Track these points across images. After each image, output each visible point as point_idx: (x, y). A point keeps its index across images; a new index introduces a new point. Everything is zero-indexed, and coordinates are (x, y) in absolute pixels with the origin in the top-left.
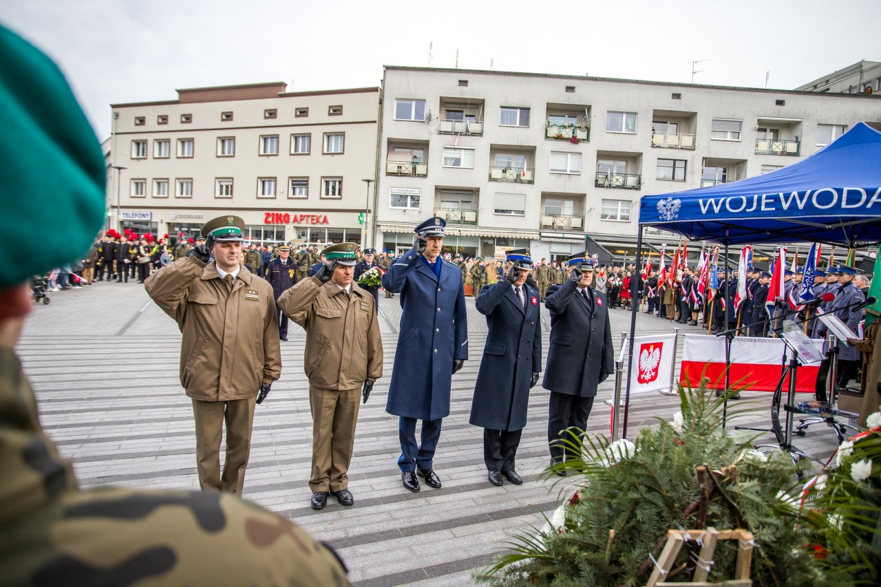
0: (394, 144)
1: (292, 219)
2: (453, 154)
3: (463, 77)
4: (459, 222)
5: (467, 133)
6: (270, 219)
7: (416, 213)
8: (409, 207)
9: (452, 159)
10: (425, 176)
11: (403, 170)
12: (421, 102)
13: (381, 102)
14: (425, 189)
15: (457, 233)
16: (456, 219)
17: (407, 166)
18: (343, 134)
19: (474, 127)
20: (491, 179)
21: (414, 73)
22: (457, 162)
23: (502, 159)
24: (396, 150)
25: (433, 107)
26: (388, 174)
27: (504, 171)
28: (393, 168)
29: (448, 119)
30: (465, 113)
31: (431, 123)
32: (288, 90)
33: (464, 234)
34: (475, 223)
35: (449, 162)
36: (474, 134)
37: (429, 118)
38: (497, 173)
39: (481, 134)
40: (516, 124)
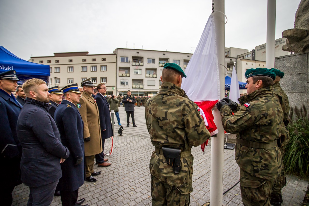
0: (121, 68)
2: (136, 71)
3: (138, 51)
4: (138, 88)
5: (139, 65)
7: (127, 86)
8: (125, 85)
9: (136, 72)
10: (129, 76)
11: (123, 75)
12: (127, 58)
13: (117, 57)
14: (129, 80)
15: (138, 91)
17: (124, 74)
18: (106, 66)
19: (141, 64)
20: (146, 77)
21: (125, 50)
23: (148, 71)
24: (121, 70)
25: (130, 59)
26: (119, 76)
27: (149, 75)
28: (121, 75)
29: (134, 62)
30: (138, 60)
31: (130, 63)
32: (89, 54)
33: (140, 91)
34: (143, 88)
35: (135, 73)
36: (141, 66)
37: (130, 62)
38: (148, 75)
39: (143, 66)
40: (151, 63)
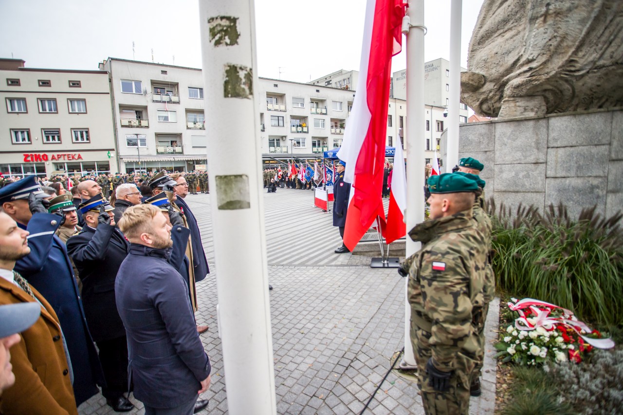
0: (123, 108)
1: (50, 157)
2: (164, 114)
3: (164, 69)
4: (172, 153)
5: (170, 102)
6: (29, 159)
7: (145, 149)
8: (139, 146)
9: (162, 117)
10: (147, 127)
11: (133, 124)
12: (138, 83)
13: (110, 81)
14: (149, 135)
15: (172, 159)
16: (170, 151)
17: (135, 121)
18: (84, 100)
19: (174, 99)
20: (188, 128)
21: (131, 63)
22: (166, 118)
23: (192, 116)
24: (124, 111)
25: (147, 86)
26: (123, 126)
27: (195, 123)
28: (126, 123)
29: (157, 93)
30: (166, 90)
31: (147, 95)
32: (26, 66)
33: (177, 159)
34: (182, 153)
35: (161, 118)
36: (174, 103)
37: (146, 92)
38: (191, 125)
39: (178, 103)
40: (197, 97)
